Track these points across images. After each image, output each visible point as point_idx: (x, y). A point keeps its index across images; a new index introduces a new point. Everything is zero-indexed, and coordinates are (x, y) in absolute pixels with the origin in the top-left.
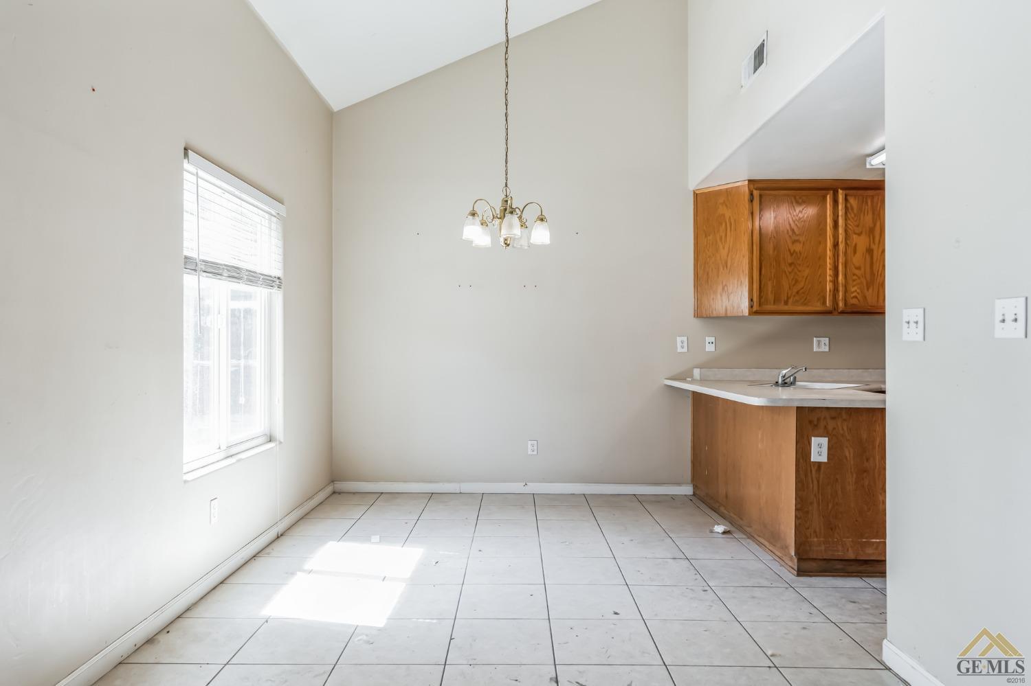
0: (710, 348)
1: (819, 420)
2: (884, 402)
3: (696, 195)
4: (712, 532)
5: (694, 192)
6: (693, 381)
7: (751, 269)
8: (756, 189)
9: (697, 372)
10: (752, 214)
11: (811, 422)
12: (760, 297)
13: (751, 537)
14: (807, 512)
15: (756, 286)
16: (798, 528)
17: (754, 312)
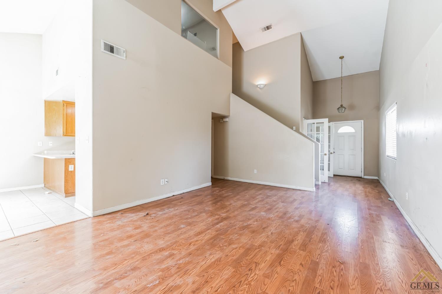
0: (51, 145)
1: (71, 161)
2: (75, 157)
3: (45, 101)
4: (44, 194)
5: (45, 100)
6: (44, 154)
7: (63, 124)
8: (65, 103)
9: (46, 152)
10: (64, 109)
11: (69, 162)
12: (66, 132)
13: (57, 193)
14: (68, 183)
15: (65, 129)
16: (65, 187)
17: (64, 135)
